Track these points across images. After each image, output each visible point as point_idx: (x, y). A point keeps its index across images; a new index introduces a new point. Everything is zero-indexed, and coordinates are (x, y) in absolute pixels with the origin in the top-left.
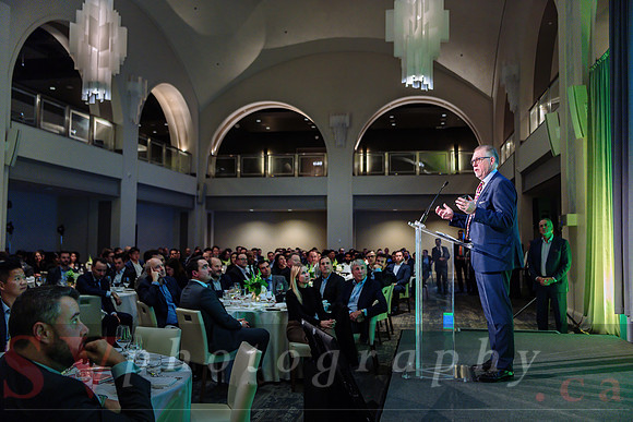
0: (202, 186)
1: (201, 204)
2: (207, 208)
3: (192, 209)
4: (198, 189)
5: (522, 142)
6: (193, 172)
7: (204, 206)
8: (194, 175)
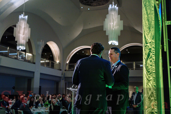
0: (63, 73)
1: (63, 79)
2: (65, 81)
3: (60, 81)
4: (62, 74)
6: (61, 69)
7: (64, 80)
8: (61, 70)
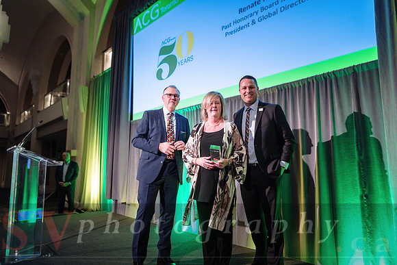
5: (39, 112)
